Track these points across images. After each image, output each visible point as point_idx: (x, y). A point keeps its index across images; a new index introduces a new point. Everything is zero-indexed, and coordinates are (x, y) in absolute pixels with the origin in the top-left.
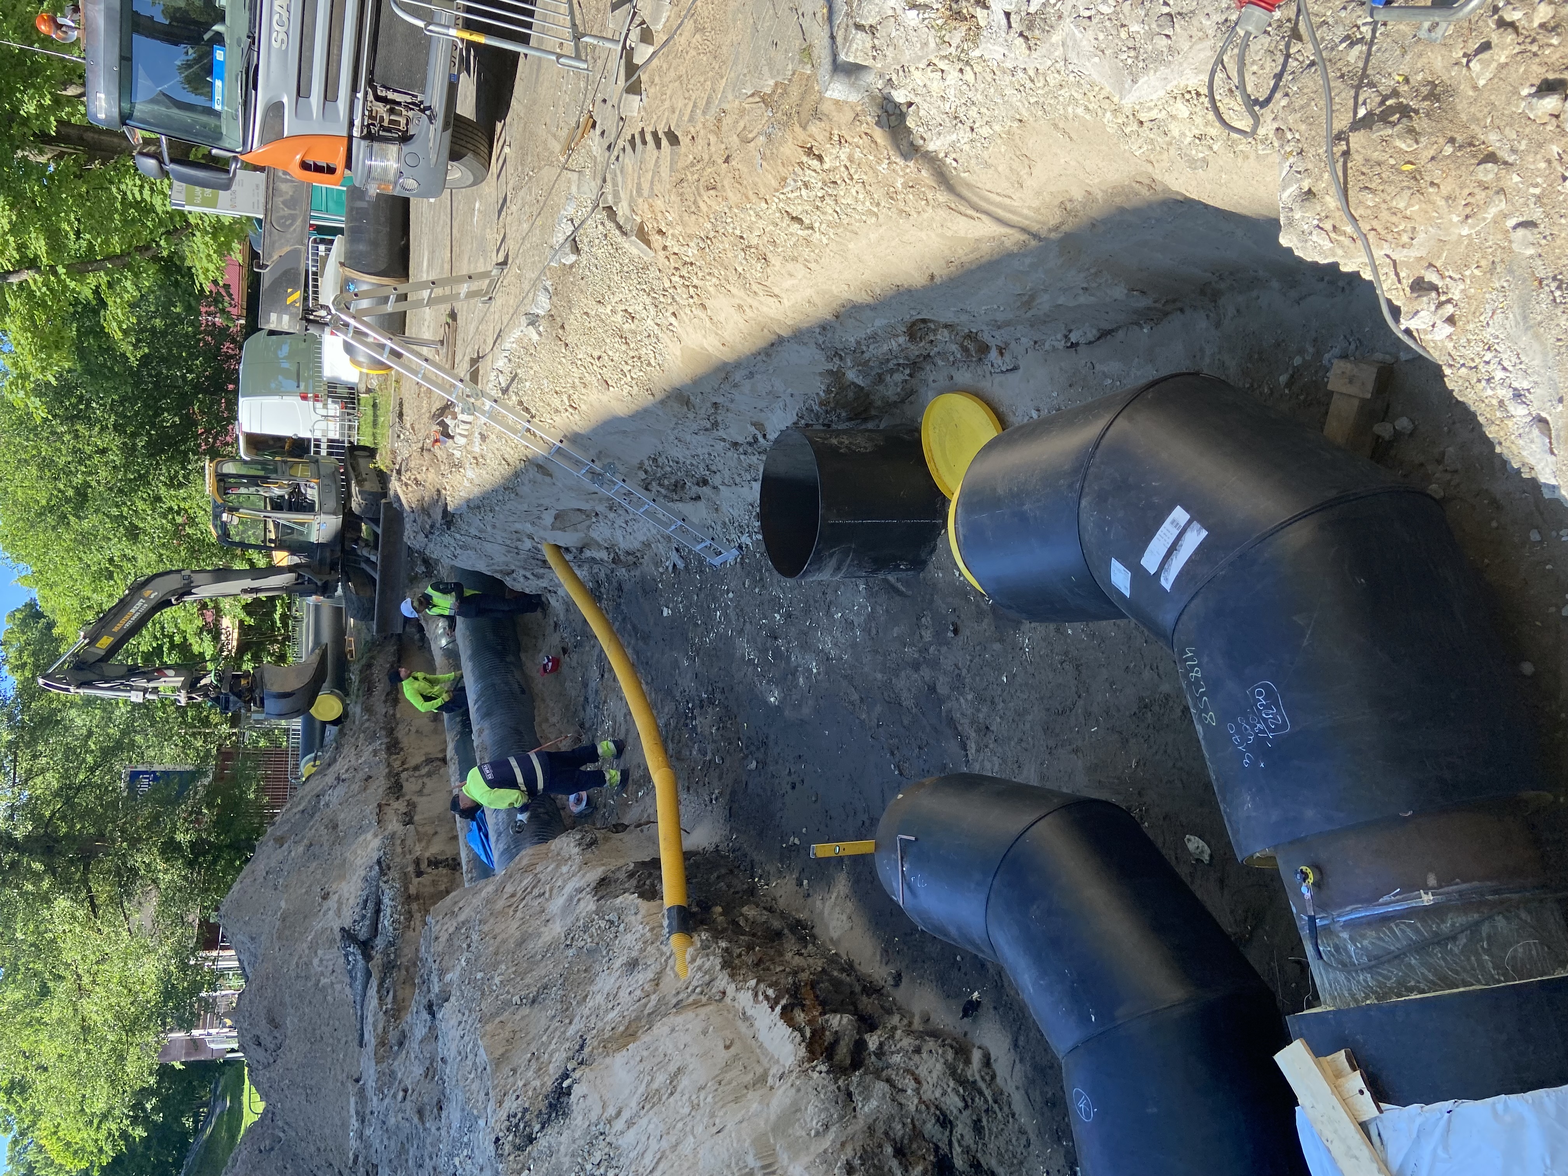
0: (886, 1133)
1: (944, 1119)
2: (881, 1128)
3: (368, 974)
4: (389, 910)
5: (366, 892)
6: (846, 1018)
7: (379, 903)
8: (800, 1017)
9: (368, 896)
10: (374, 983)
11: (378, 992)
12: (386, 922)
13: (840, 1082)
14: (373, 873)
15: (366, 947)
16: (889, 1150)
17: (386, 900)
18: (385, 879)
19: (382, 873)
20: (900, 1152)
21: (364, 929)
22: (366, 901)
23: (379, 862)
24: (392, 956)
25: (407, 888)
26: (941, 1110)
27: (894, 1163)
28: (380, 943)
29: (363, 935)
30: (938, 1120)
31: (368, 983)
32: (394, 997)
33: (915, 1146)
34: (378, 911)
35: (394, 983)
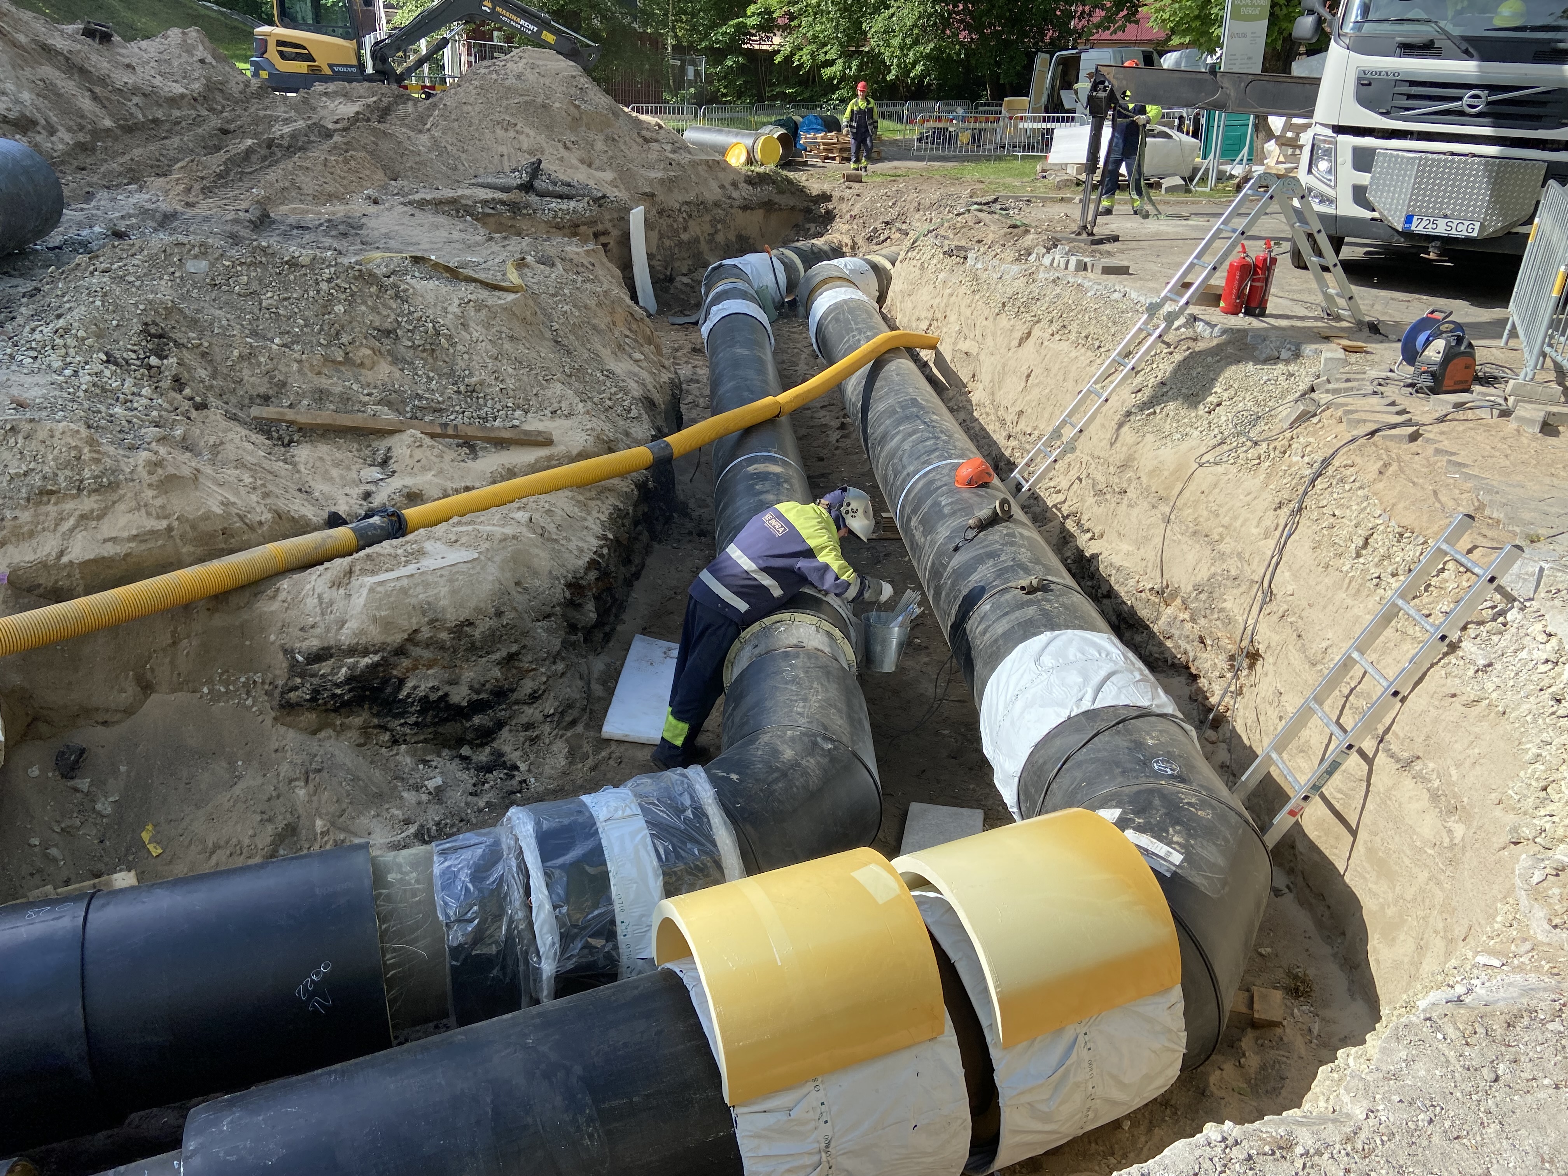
0: (524, 647)
1: (534, 697)
2: (527, 641)
3: (505, 189)
4: (565, 207)
5: (576, 184)
6: (593, 616)
7: (570, 197)
8: (593, 575)
9: (573, 186)
10: (498, 195)
11: (493, 199)
12: (554, 205)
13: (558, 609)
14: (595, 192)
15: (527, 187)
16: (514, 648)
17: (573, 204)
18: (591, 202)
19: (596, 200)
20: (511, 657)
21: (544, 185)
22: (569, 185)
23: (604, 197)
24: (525, 211)
25: (584, 224)
26: (542, 694)
27: (504, 653)
28: (533, 198)
29: (537, 184)
30: (535, 692)
31: (496, 188)
32: (489, 215)
33: (514, 671)
34: (561, 197)
35: (501, 214)
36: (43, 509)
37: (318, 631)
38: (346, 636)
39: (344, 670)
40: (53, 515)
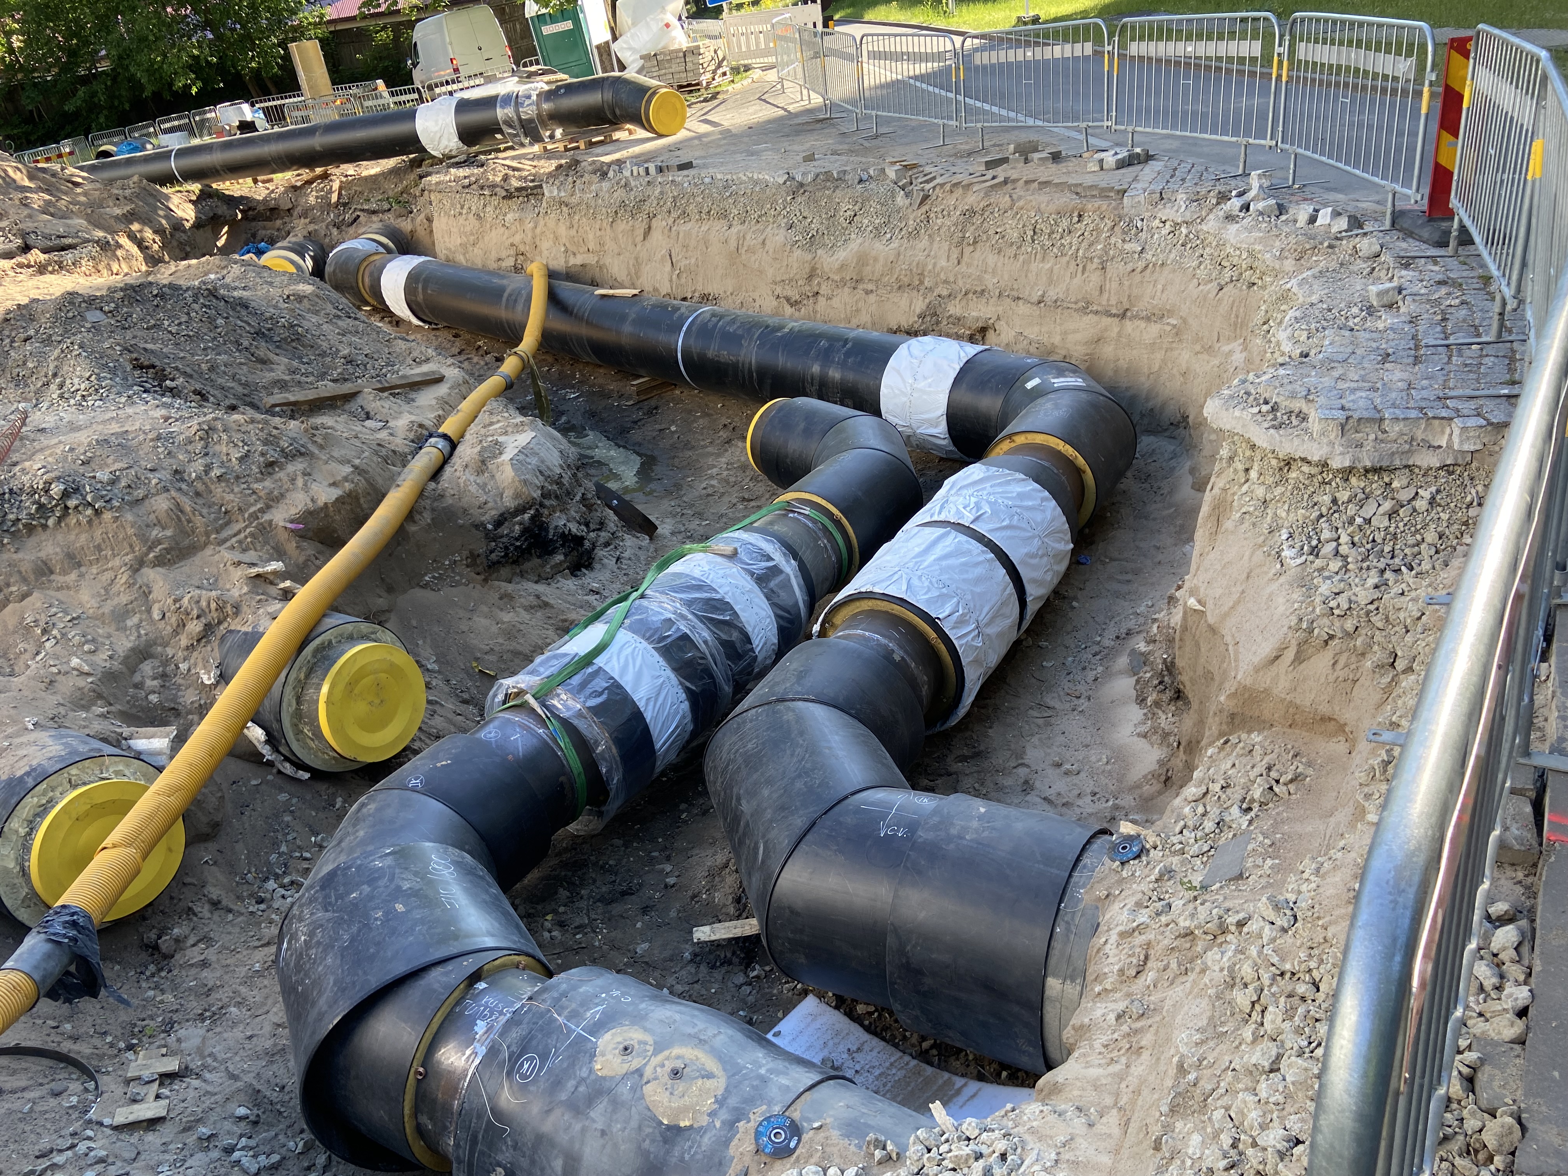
36: (277, 476)
37: (490, 505)
38: (509, 502)
39: (517, 527)
40: (285, 479)
